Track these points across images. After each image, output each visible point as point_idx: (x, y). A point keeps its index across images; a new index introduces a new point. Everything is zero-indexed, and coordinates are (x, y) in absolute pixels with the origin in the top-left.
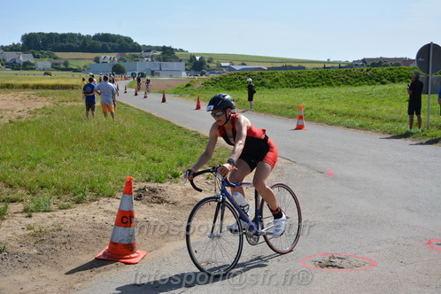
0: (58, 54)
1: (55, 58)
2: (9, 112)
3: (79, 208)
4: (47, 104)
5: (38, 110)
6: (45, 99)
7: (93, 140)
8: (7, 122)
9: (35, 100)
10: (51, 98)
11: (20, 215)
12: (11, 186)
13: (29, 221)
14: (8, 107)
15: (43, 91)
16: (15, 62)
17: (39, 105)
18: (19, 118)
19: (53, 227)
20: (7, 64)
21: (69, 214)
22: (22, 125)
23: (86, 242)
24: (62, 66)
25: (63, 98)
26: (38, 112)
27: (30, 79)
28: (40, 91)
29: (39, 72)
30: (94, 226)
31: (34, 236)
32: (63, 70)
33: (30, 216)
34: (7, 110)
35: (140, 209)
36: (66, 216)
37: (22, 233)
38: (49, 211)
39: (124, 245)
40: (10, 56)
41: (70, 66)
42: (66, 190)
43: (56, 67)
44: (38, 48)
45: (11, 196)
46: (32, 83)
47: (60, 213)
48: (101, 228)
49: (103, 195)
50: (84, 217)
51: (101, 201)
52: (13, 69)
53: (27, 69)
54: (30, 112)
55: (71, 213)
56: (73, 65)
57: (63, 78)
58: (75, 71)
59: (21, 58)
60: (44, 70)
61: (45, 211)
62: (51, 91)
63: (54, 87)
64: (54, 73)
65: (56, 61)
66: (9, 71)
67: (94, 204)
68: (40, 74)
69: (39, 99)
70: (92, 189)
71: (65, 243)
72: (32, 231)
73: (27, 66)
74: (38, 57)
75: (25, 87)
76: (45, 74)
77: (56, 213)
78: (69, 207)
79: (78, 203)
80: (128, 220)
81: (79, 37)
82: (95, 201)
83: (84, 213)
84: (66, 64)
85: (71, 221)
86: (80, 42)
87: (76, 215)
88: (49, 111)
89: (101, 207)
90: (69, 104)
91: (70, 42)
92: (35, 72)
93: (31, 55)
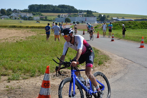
0: (43, 14)
1: (42, 15)
2: (18, 38)
3: (32, 79)
4: (35, 34)
5: (30, 37)
6: (34, 32)
7: (48, 50)
8: (15, 42)
9: (30, 33)
10: (36, 32)
11: (6, 81)
12: (6, 69)
13: (8, 84)
14: (18, 36)
15: (34, 29)
16: (25, 17)
17: (31, 35)
18: (21, 40)
19: (17, 87)
20: (22, 18)
21: (26, 81)
22: (20, 43)
23: (30, 94)
24: (44, 19)
25: (42, 32)
27: (30, 24)
28: (33, 29)
29: (35, 21)
30: (35, 87)
31: (8, 90)
32: (45, 20)
33: (9, 82)
34: (17, 37)
35: (58, 80)
36: (25, 82)
37: (3, 89)
38: (18, 80)
39: (45, 96)
40: (23, 14)
41: (48, 19)
42: (28, 71)
43: (42, 19)
44: (35, 11)
45: (5, 73)
46: (30, 25)
47: (22, 81)
48: (38, 88)
49: (43, 74)
50: (32, 83)
51: (42, 77)
52: (24, 20)
53: (30, 20)
54: (26, 38)
56: (49, 18)
57: (44, 24)
58: (49, 21)
59: (28, 15)
60: (37, 20)
61: (16, 80)
63: (39, 28)
64: (41, 22)
65: (42, 17)
66: (22, 21)
67: (38, 78)
68: (34, 22)
69: (32, 32)
70: (39, 71)
71: (20, 94)
72: (8, 88)
73: (30, 19)
74: (35, 15)
75: (27, 27)
76: (37, 22)
77: (21, 81)
78: (27, 78)
79: (31, 77)
80: (47, 85)
81: (52, 6)
82: (39, 76)
83: (33, 81)
84: (46, 18)
85: (26, 84)
86: (52, 9)
87: (29, 82)
88: (34, 38)
89: (41, 79)
90: (44, 35)
91: (48, 8)
92: (33, 21)
93: (32, 14)
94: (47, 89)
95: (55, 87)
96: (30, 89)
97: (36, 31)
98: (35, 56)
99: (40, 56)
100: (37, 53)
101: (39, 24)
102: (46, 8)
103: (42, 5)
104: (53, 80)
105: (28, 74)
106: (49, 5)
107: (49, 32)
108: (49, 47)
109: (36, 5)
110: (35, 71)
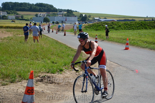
0: (18, 12)
1: (17, 14)
3: (12, 85)
4: (10, 35)
5: (5, 38)
6: (10, 33)
7: (27, 53)
9: (5, 33)
10: (12, 33)
15: (10, 29)
17: (6, 36)
21: (6, 88)
23: (11, 102)
24: (20, 18)
25: (18, 33)
26: (5, 39)
27: (5, 24)
28: (8, 29)
29: (10, 20)
30: (17, 94)
32: (20, 20)
35: (41, 86)
36: (4, 89)
41: (24, 18)
42: (7, 76)
43: (17, 18)
44: (9, 9)
46: (4, 25)
47: (2, 87)
48: (20, 95)
49: (25, 79)
50: (13, 90)
51: (23, 82)
53: (4, 19)
54: (1, 39)
55: (7, 87)
56: (25, 17)
57: (20, 23)
58: (26, 20)
59: (1, 14)
60: (12, 19)
62: (13, 29)
63: (15, 28)
64: (17, 21)
65: (17, 16)
67: (19, 83)
68: (9, 22)
69: (7, 33)
70: (20, 76)
73: (4, 18)
74: (9, 13)
75: (1, 27)
76: (12, 21)
78: (7, 85)
79: (12, 82)
80: (31, 91)
81: (29, 4)
82: (20, 82)
83: (13, 88)
84: (22, 17)
85: (6, 91)
86: (29, 7)
87: (9, 89)
88: (10, 39)
89: (23, 84)
90: (21, 36)
91: (24, 7)
92: (8, 20)
93: (6, 12)
94: (30, 96)
95: (38, 93)
96: (11, 96)
97: (12, 31)
98: (13, 59)
99: (19, 59)
100: (16, 56)
101: (14, 24)
102: (22, 7)
103: (18, 3)
104: (36, 86)
105: (7, 80)
106: (25, 3)
107: (28, 32)
108: (28, 49)
109: (10, 2)
110: (16, 76)
